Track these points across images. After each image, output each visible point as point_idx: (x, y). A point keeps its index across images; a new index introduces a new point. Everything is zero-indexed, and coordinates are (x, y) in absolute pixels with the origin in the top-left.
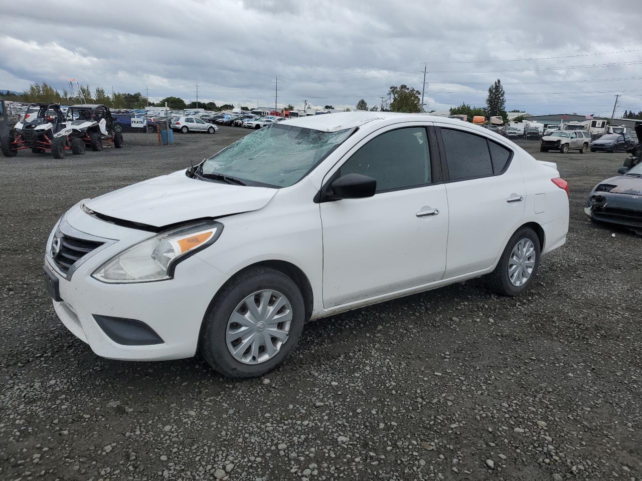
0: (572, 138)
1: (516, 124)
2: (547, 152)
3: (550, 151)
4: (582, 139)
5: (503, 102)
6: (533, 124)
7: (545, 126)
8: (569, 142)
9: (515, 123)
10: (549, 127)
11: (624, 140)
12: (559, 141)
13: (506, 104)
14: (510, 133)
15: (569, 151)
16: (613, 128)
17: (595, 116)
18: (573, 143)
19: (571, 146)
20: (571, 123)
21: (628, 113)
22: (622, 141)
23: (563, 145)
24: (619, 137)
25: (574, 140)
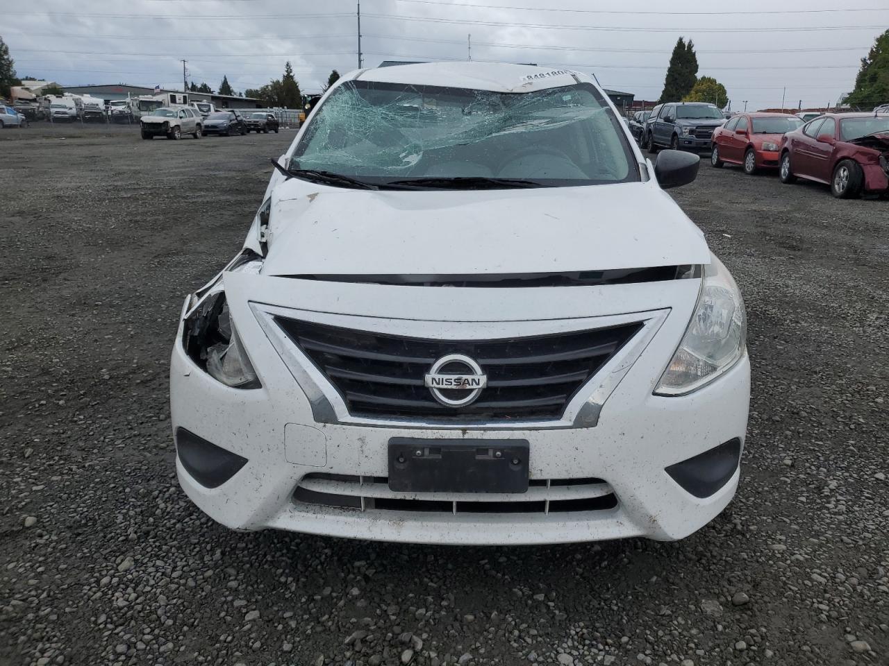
0: (181, 118)
1: (58, 99)
2: (152, 138)
3: (155, 137)
4: (192, 119)
5: (10, 63)
6: (87, 99)
7: (107, 102)
8: (179, 124)
9: (57, 97)
10: (114, 104)
11: (236, 119)
12: (166, 123)
13: (15, 67)
14: (57, 113)
15: (183, 137)
16: (198, 105)
17: (161, 88)
18: (184, 124)
19: (183, 129)
20: (142, 98)
21: (190, 86)
22: (233, 120)
23: (172, 128)
24: (230, 115)
25: (184, 120)
